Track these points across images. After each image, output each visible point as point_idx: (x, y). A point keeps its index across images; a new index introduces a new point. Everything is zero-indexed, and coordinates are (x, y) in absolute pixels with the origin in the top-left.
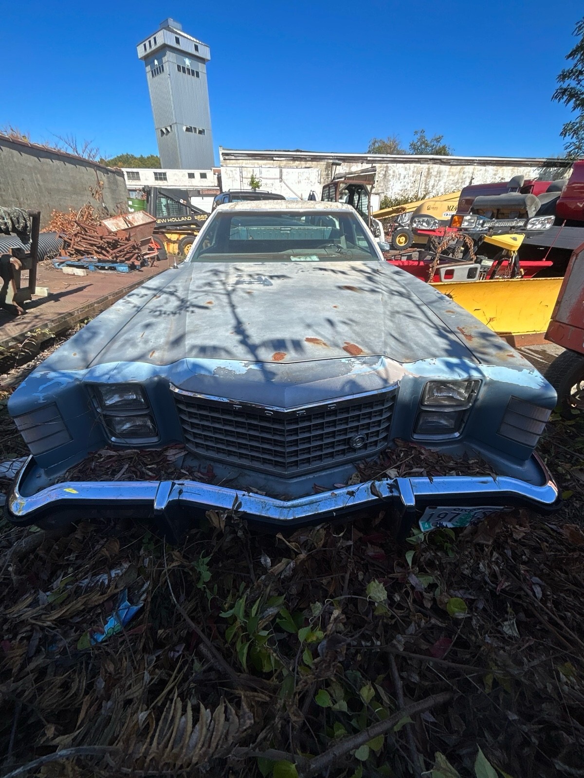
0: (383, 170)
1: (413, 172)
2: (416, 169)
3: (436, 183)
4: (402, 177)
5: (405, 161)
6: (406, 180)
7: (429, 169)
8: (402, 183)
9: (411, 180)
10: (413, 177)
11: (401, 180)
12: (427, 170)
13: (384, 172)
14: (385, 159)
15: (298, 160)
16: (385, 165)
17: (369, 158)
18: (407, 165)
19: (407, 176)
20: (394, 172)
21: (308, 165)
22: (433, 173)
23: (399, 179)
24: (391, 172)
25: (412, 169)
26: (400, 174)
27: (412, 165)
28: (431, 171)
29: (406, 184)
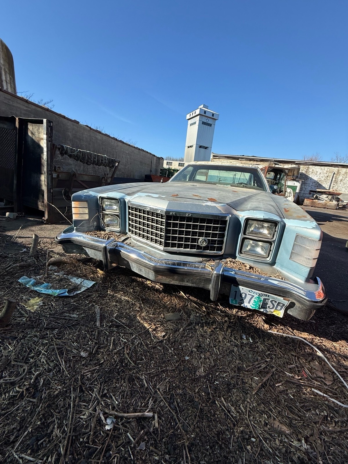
0: (305, 169)
1: (327, 171)
2: (329, 169)
3: (343, 179)
4: (318, 173)
5: (321, 165)
6: (322, 175)
7: (338, 170)
8: (318, 177)
9: (325, 175)
10: (326, 174)
11: (317, 175)
12: (337, 171)
13: (306, 170)
14: (307, 163)
15: (252, 161)
16: (307, 166)
17: (296, 162)
18: (323, 167)
19: (322, 173)
20: (313, 170)
21: (258, 163)
22: (341, 173)
23: (316, 174)
24: (311, 170)
25: (326, 169)
26: (317, 172)
27: (326, 168)
28: (340, 171)
29: (321, 177)
